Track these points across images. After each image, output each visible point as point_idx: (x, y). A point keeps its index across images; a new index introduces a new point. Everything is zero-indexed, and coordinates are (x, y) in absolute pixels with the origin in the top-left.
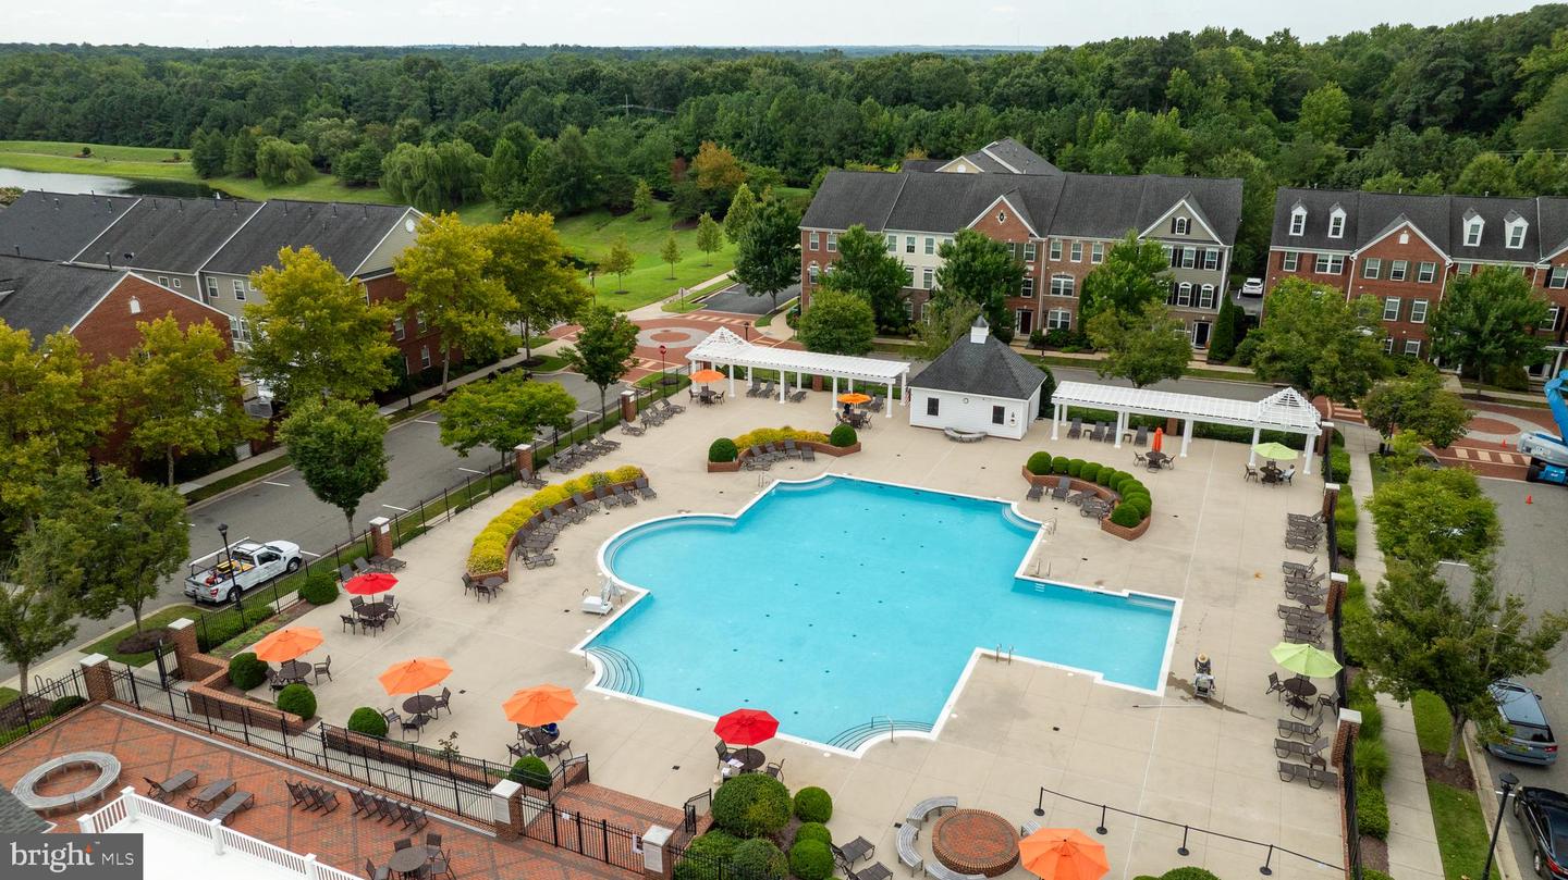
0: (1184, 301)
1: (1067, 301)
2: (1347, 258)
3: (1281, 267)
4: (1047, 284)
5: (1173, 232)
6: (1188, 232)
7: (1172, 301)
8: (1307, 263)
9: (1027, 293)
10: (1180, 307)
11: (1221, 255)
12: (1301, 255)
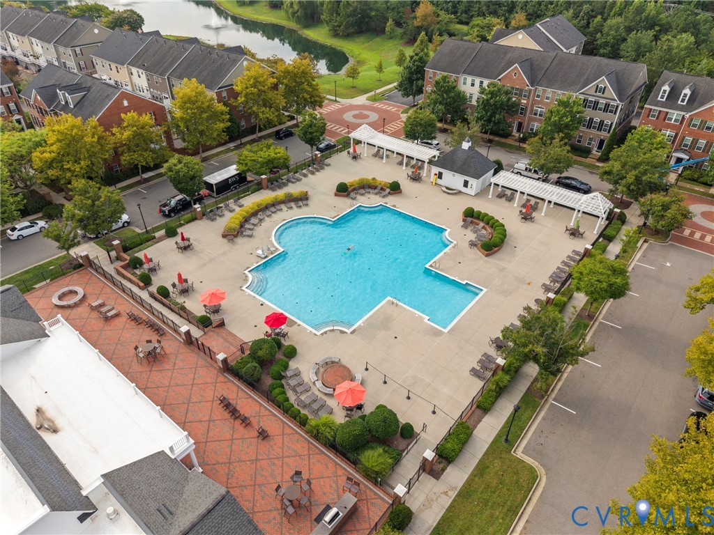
0: (594, 128)
1: (540, 120)
2: (684, 116)
3: (648, 116)
4: (532, 110)
5: (596, 92)
6: (603, 93)
7: (589, 127)
8: (662, 116)
9: (521, 113)
10: (593, 131)
11: (617, 107)
12: (660, 111)
